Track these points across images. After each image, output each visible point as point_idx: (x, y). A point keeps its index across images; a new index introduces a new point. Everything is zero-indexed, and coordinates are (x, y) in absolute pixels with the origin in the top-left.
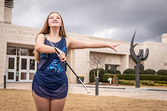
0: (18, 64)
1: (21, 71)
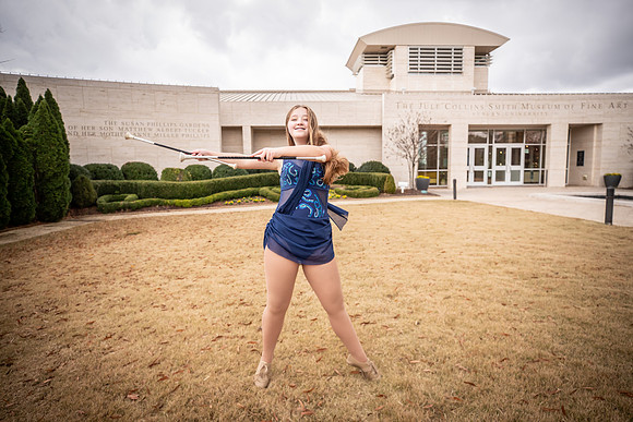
0: (490, 157)
1: (495, 168)
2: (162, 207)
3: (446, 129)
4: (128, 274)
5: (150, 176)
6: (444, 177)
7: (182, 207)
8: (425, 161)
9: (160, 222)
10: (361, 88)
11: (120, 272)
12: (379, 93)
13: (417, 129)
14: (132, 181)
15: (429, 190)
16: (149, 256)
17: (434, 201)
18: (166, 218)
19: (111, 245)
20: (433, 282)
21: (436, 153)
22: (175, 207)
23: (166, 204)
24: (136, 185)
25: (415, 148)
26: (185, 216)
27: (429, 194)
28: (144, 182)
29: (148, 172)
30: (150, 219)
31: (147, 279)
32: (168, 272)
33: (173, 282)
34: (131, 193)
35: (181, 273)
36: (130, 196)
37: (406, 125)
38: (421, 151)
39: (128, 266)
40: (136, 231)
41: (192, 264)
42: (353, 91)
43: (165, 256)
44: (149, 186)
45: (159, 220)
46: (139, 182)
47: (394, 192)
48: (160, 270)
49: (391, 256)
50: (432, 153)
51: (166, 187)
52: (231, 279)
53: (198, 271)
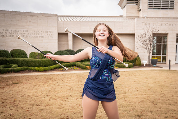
2: (29, 71)
3: (166, 35)
4: (13, 103)
5: (24, 56)
6: (164, 58)
7: (39, 71)
8: (155, 51)
9: (28, 78)
10: (125, 15)
11: (9, 102)
12: (134, 18)
13: (152, 35)
14: (15, 58)
15: (157, 65)
16: (23, 94)
17: (159, 70)
18: (31, 76)
19: (5, 89)
20: (159, 109)
21: (161, 47)
22: (35, 71)
23: (31, 70)
24: (17, 60)
25: (151, 45)
26: (40, 76)
27: (157, 67)
28: (21, 59)
29: (23, 54)
30: (24, 76)
31: (22, 106)
32: (32, 102)
33: (35, 107)
34: (14, 64)
35: (39, 103)
36: (14, 65)
37: (147, 33)
38: (154, 46)
39: (13, 99)
40: (17, 82)
41: (43, 99)
42: (121, 17)
43: (31, 94)
44: (23, 60)
45: (28, 77)
46: (18, 59)
47: (141, 65)
48: (29, 101)
49: (139, 96)
50: (159, 47)
51: (32, 61)
52: (62, 106)
53: (46, 102)
